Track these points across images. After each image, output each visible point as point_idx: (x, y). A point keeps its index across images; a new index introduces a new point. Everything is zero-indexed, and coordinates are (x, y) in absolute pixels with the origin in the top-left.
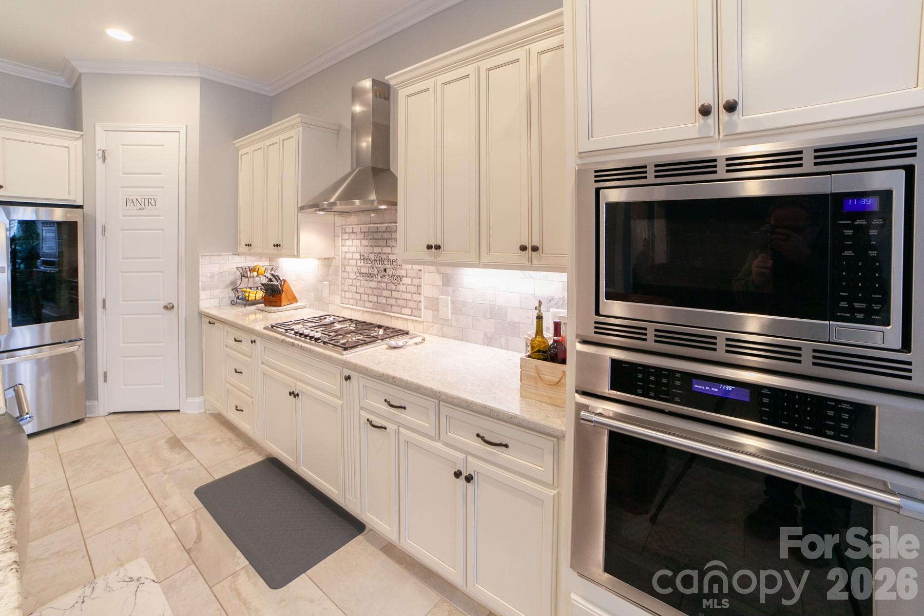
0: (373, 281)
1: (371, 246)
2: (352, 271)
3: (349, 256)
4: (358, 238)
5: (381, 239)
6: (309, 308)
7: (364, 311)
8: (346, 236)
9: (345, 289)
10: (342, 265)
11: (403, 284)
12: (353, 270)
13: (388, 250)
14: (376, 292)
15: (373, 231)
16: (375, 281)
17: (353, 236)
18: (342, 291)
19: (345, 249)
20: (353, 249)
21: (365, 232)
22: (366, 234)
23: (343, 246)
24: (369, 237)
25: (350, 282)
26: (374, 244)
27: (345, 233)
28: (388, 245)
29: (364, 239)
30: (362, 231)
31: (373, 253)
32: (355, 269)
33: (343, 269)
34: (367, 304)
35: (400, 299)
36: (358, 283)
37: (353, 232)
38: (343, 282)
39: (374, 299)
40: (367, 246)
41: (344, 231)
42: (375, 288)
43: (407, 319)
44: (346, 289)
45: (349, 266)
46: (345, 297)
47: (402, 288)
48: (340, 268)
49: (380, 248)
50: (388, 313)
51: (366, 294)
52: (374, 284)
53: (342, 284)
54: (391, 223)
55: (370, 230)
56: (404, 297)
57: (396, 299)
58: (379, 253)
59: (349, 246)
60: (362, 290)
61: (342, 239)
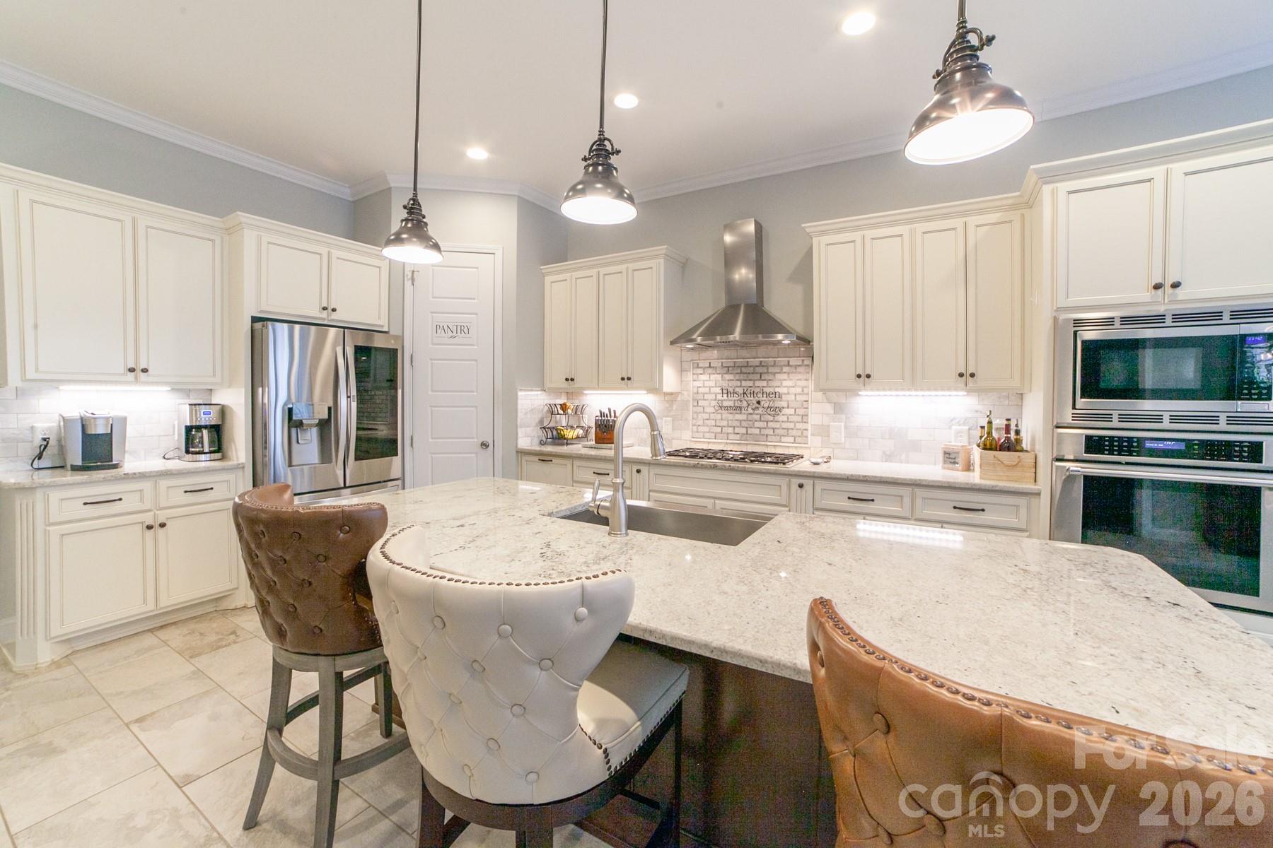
0: (741, 413)
1: (737, 380)
2: (709, 406)
3: (701, 390)
4: (718, 372)
5: (753, 373)
6: (639, 445)
7: (727, 443)
8: (700, 371)
9: (698, 424)
10: (694, 400)
11: (783, 415)
12: (710, 404)
13: (764, 383)
14: (744, 424)
15: (741, 365)
16: (744, 414)
17: (710, 371)
18: (694, 425)
19: (697, 384)
20: (712, 384)
21: (728, 367)
22: (730, 369)
23: (694, 381)
24: (736, 372)
25: (706, 416)
26: (742, 378)
27: (698, 367)
28: (763, 378)
29: (728, 372)
30: (724, 365)
31: (741, 387)
32: (714, 403)
33: (696, 404)
34: (731, 436)
35: (778, 429)
36: (719, 417)
37: (710, 367)
38: (695, 416)
39: (744, 431)
40: (733, 380)
41: (696, 365)
42: (744, 421)
43: (789, 447)
44: (700, 423)
45: (704, 400)
46: (697, 432)
47: (781, 418)
48: (691, 402)
49: (752, 382)
50: (763, 443)
51: (731, 427)
52: (743, 417)
53: (693, 419)
54: (768, 358)
55: (737, 365)
56: (784, 427)
57: (774, 429)
58: (750, 387)
59: (704, 381)
60: (725, 423)
61: (694, 374)
